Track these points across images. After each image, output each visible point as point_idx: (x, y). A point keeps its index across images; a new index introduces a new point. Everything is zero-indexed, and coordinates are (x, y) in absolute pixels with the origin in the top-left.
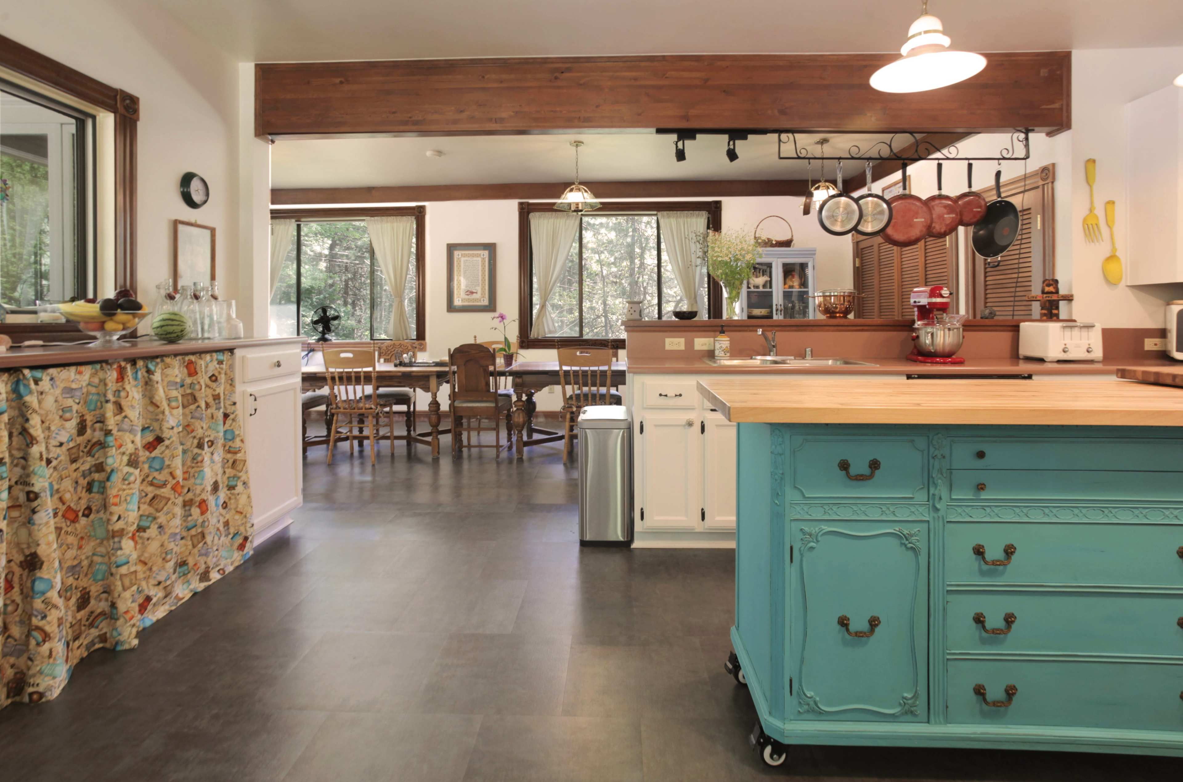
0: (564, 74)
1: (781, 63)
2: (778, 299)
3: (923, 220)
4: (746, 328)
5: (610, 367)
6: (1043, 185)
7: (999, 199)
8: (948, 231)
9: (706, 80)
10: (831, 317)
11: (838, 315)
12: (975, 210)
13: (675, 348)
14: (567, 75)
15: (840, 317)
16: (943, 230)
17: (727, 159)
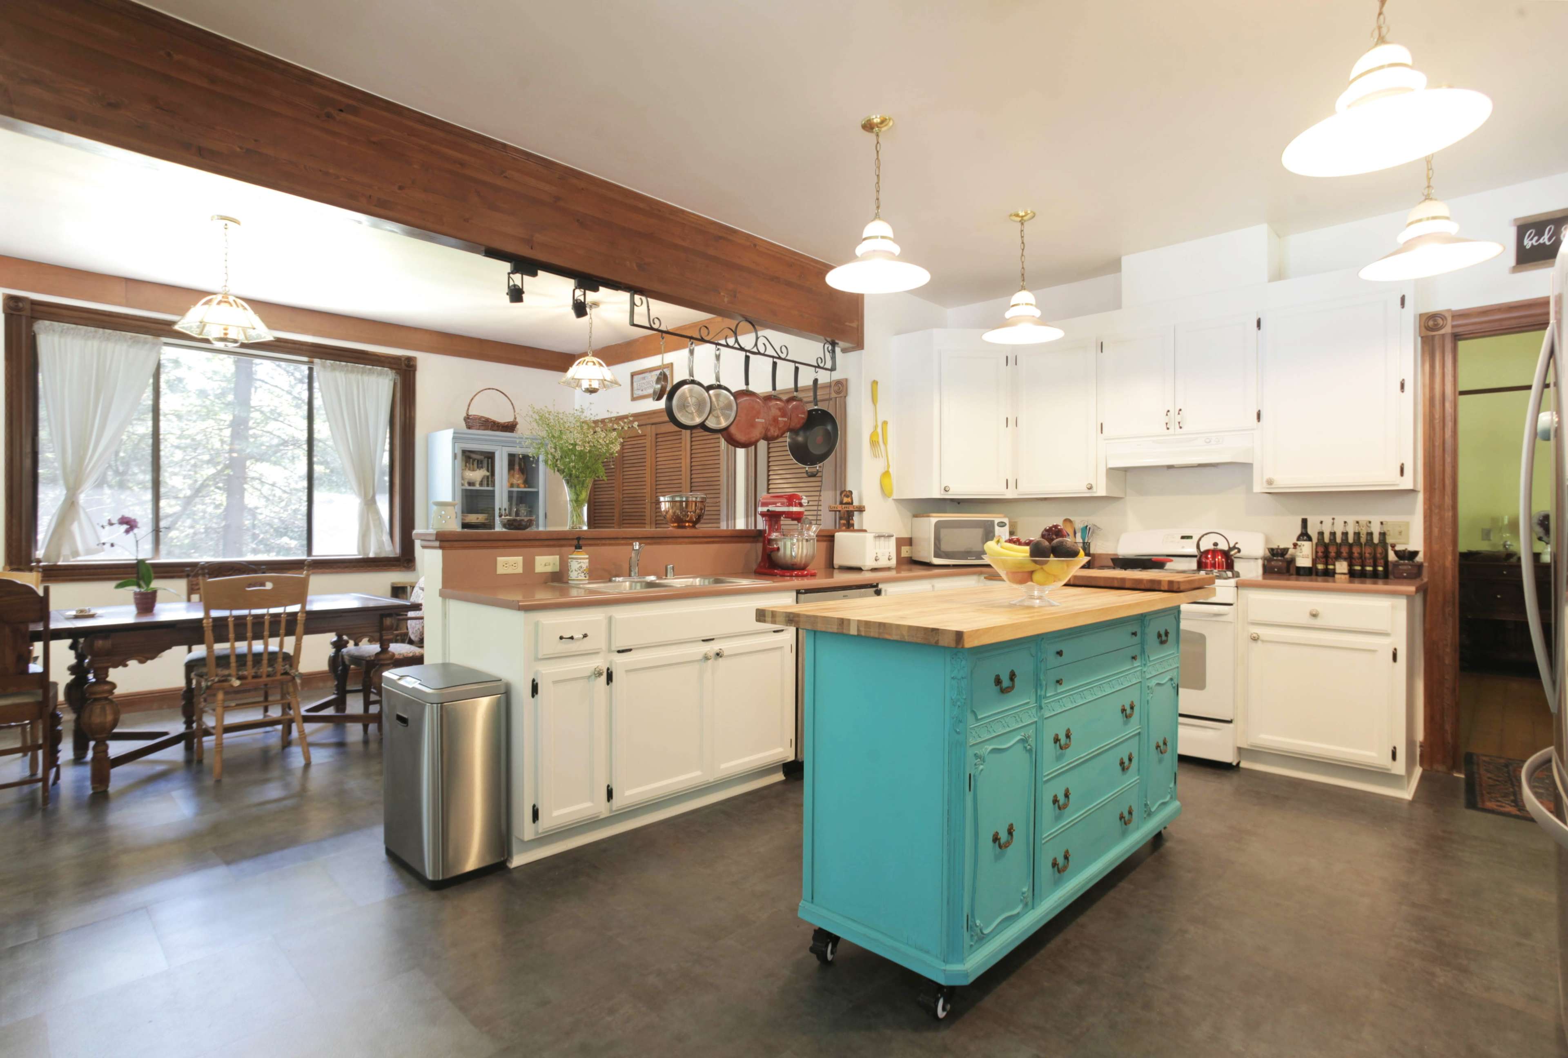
0: (343, 115)
1: (641, 205)
2: (501, 501)
3: (763, 421)
4: (599, 542)
5: (303, 607)
6: (836, 398)
7: (816, 407)
8: (780, 435)
9: (557, 199)
10: (679, 527)
11: (687, 524)
12: (800, 415)
13: (510, 571)
14: (343, 116)
15: (689, 526)
16: (776, 434)
17: (572, 314)
